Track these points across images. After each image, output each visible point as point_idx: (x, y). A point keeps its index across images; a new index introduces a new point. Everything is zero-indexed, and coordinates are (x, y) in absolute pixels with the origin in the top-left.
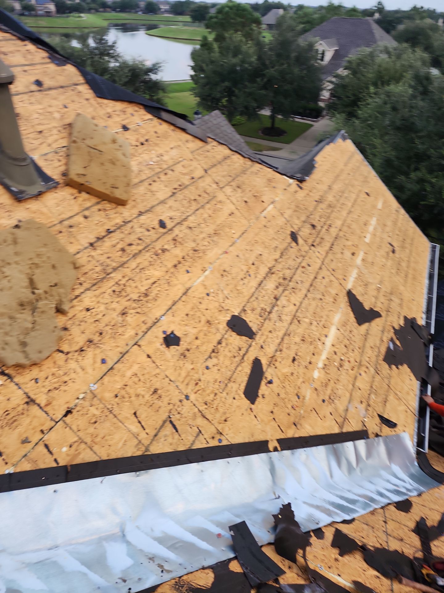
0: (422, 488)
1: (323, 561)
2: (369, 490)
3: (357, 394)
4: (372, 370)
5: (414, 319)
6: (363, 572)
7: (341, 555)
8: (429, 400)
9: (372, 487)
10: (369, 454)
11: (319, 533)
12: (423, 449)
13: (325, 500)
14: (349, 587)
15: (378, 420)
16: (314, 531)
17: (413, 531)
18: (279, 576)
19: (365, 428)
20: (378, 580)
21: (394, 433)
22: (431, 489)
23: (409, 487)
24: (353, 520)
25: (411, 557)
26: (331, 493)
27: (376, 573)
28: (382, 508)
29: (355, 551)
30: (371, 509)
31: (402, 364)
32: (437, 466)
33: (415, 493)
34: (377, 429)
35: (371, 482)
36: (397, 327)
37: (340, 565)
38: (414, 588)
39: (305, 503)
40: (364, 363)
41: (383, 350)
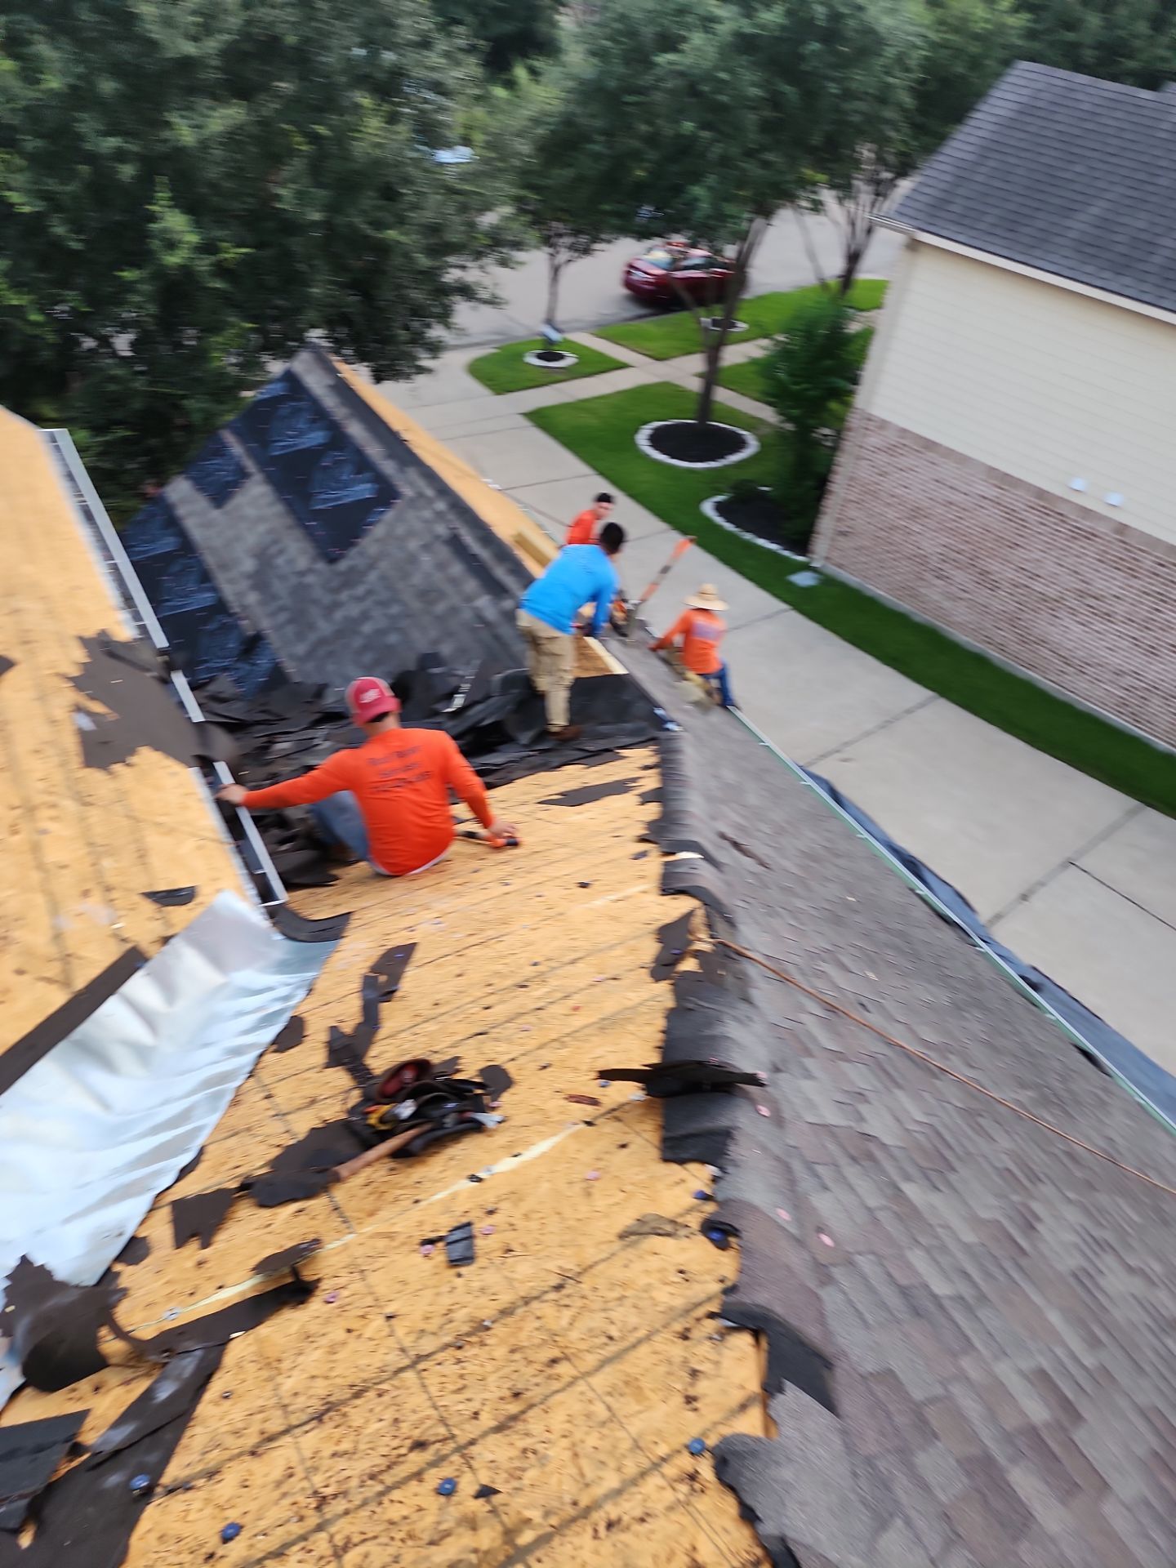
0: (309, 975)
1: (169, 1297)
2: (209, 1062)
3: (65, 884)
4: (69, 805)
5: (103, 633)
6: (269, 1229)
7: (205, 1245)
8: (237, 794)
9: (212, 1053)
10: (169, 989)
11: (134, 1250)
12: (275, 898)
13: (117, 1171)
14: (254, 1287)
15: (149, 907)
16: (119, 1258)
17: (328, 1066)
18: (74, 1435)
19: (129, 946)
20: (302, 1218)
21: (200, 910)
22: (324, 962)
23: (283, 991)
24: (201, 1152)
25: (344, 1116)
26: (124, 1143)
27: (294, 1207)
28: (251, 1075)
29: (232, 1209)
30: (229, 1097)
31: (132, 752)
32: (318, 911)
33: (301, 994)
34: (158, 929)
35: (206, 1045)
36: (75, 672)
37: (211, 1269)
38: (369, 1164)
39: (68, 1220)
40: (39, 799)
41: (71, 743)
